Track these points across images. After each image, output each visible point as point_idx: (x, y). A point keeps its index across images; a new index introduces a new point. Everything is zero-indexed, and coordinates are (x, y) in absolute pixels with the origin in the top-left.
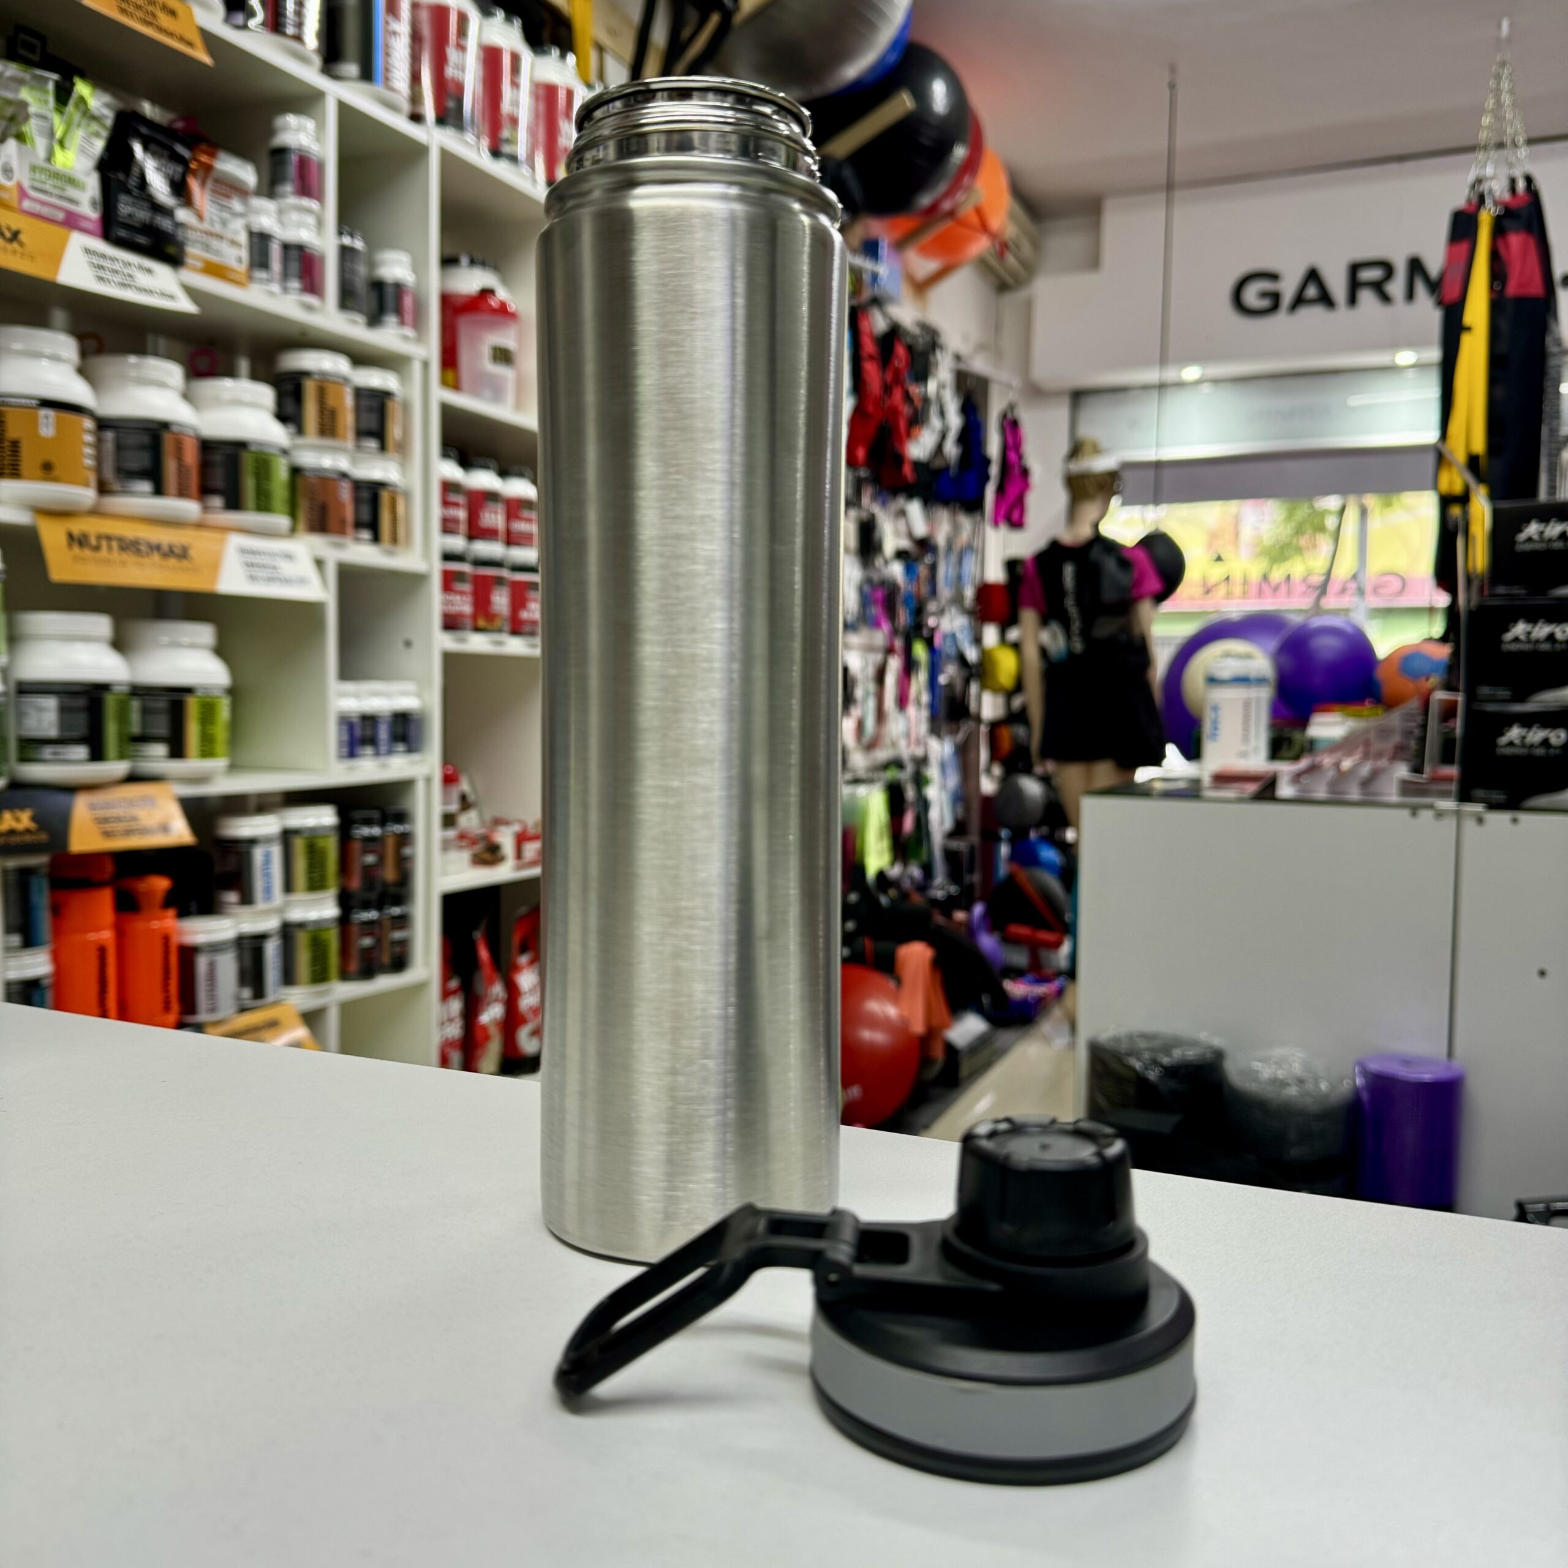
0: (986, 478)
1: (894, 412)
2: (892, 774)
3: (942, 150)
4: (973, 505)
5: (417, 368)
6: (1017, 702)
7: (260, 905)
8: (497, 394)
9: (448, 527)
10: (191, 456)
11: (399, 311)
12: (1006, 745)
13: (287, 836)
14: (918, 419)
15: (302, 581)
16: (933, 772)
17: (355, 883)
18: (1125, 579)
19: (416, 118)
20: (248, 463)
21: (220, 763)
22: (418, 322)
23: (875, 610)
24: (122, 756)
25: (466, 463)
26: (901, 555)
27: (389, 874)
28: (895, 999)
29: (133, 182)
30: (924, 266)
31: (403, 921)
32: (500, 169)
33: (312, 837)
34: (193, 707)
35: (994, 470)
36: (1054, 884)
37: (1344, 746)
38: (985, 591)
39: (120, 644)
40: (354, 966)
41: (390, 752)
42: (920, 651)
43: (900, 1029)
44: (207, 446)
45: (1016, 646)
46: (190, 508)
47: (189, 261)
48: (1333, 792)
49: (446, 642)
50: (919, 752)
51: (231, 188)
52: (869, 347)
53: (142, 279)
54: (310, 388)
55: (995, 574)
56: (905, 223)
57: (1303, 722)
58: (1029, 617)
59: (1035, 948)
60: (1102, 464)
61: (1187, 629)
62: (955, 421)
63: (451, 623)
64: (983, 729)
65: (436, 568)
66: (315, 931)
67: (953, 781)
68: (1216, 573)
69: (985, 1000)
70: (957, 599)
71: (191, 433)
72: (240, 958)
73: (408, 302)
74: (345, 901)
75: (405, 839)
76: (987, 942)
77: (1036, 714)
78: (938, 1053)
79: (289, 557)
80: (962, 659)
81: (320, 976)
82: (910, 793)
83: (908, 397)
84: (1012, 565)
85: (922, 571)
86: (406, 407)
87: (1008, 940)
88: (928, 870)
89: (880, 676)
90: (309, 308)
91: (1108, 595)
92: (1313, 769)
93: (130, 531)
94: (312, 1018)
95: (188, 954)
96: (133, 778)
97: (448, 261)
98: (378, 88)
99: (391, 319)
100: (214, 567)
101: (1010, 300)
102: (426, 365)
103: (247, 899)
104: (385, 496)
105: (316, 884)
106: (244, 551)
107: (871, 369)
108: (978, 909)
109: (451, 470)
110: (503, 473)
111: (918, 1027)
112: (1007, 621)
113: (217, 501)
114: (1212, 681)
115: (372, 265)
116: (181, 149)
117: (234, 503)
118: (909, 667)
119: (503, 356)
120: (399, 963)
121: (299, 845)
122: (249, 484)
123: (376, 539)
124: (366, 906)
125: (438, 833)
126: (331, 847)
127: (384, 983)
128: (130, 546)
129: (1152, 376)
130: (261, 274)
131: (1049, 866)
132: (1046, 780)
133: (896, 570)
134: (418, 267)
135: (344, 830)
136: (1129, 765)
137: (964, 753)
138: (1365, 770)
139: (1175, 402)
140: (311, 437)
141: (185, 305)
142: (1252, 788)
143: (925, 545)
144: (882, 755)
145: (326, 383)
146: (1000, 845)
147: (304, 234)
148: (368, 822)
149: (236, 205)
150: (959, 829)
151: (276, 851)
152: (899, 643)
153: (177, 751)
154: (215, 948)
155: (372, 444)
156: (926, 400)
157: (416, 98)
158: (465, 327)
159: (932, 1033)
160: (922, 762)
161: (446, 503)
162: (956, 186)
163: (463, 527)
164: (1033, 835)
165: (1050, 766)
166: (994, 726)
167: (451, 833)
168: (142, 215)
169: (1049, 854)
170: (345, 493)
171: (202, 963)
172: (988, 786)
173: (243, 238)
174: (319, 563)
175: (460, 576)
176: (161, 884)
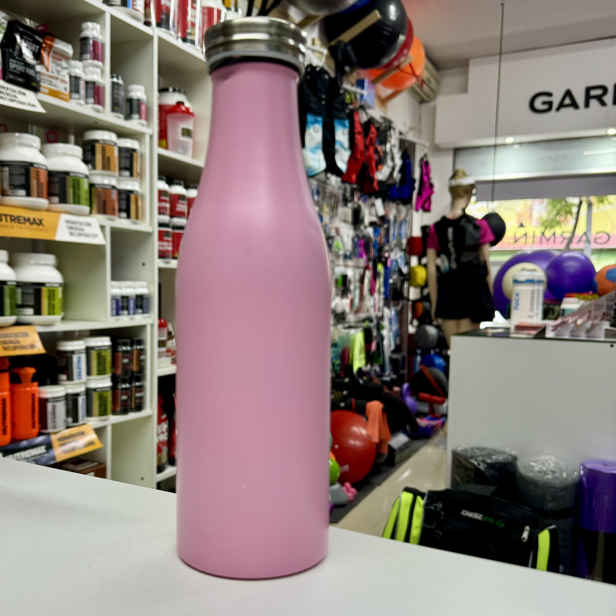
0: (414, 189)
1: (370, 158)
2: (366, 324)
3: (394, 37)
4: (407, 201)
5: (147, 138)
6: (426, 292)
7: (76, 381)
8: (184, 151)
9: (161, 211)
10: (44, 179)
11: (139, 112)
12: (420, 311)
13: (88, 350)
14: (381, 162)
15: (95, 236)
16: (386, 323)
17: (119, 372)
18: (477, 234)
19: (147, 23)
20: (69, 181)
21: (58, 317)
22: (148, 118)
23: (360, 250)
24: (12, 314)
25: (170, 182)
26: (372, 224)
27: (135, 368)
28: (365, 426)
29: (16, 53)
30: (386, 92)
31: (141, 388)
32: (186, 47)
33: (100, 350)
34: (45, 292)
35: (417, 185)
36: (441, 374)
37: (579, 312)
38: (411, 240)
39: (12, 263)
40: (119, 409)
41: (134, 313)
42: (380, 268)
43: (367, 440)
44: (51, 174)
45: (425, 266)
46: (43, 202)
47: (42, 89)
48: (572, 336)
49: (160, 263)
50: (380, 314)
51: (61, 56)
52: (358, 128)
53: (20, 98)
54: (98, 147)
55: (417, 233)
56: (376, 72)
57: (560, 302)
58: (431, 252)
59: (431, 404)
60: (467, 181)
61: (506, 258)
62: (399, 162)
63: (162, 255)
64: (410, 303)
65: (156, 230)
66: (101, 392)
67: (395, 327)
68: (521, 232)
69: (408, 427)
70: (399, 245)
71: (44, 167)
72: (67, 404)
73: (143, 108)
74: (114, 379)
75: (142, 352)
76: (410, 401)
77: (434, 297)
78: (385, 451)
79: (89, 225)
80: (400, 271)
81: (103, 413)
82: (375, 333)
83: (376, 151)
84: (424, 229)
85: (382, 231)
86: (142, 156)
87: (419, 399)
88: (382, 367)
89: (362, 280)
90: (98, 111)
91: (469, 242)
92: (563, 324)
93: (16, 212)
94: (99, 431)
95: (43, 402)
96: (18, 324)
97: (163, 90)
98: (129, 9)
99: (136, 116)
100: (55, 229)
101: (425, 106)
102: (151, 137)
103: (70, 378)
104: (132, 197)
105: (101, 372)
106: (67, 222)
107: (359, 138)
108: (406, 386)
109: (163, 185)
110: (187, 187)
111: (376, 439)
112: (421, 255)
113: (56, 199)
114: (516, 282)
115: (127, 91)
116: (37, 37)
117: (63, 200)
118: (375, 275)
119: (187, 133)
120: (139, 407)
121: (94, 354)
122: (70, 191)
123: (129, 217)
124: (124, 382)
125: (156, 349)
126: (108, 355)
127: (132, 416)
128: (15, 219)
129: (491, 141)
130: (76, 96)
131: (439, 367)
132: (438, 327)
133: (370, 231)
134: (148, 92)
135: (114, 347)
136: (477, 320)
137: (400, 315)
138: (589, 325)
139: (502, 154)
140: (99, 170)
141: (40, 109)
142: (534, 332)
143: (383, 219)
144: (362, 315)
145: (105, 145)
146: (417, 357)
147: (95, 77)
148: (125, 344)
149: (64, 64)
150: (398, 349)
151: (83, 357)
152: (371, 265)
153: (38, 312)
154: (56, 400)
155: (127, 173)
156: (385, 153)
157: (147, 15)
158: (170, 120)
159: (381, 442)
160: (381, 318)
161: (160, 200)
162: (400, 54)
163: (168, 211)
164: (432, 352)
165: (440, 321)
166: (415, 302)
167: (163, 349)
168: (21, 68)
169: (439, 361)
170: (114, 196)
171: (50, 406)
172: (412, 330)
173: (67, 79)
174: (102, 228)
175: (167, 234)
176: (31, 371)
